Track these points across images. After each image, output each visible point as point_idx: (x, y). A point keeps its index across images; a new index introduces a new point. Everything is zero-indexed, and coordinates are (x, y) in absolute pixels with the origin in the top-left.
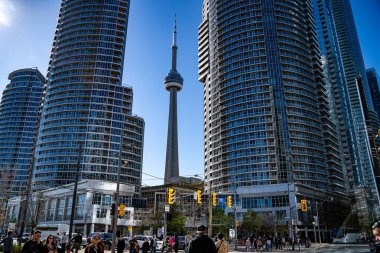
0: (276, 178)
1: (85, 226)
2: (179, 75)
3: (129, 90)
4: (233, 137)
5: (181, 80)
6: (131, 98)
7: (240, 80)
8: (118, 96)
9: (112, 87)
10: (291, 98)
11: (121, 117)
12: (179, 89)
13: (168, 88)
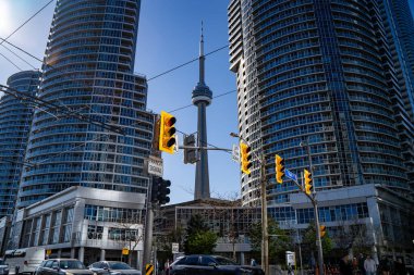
0: (340, 183)
1: (73, 252)
2: (207, 89)
3: (142, 80)
4: (278, 134)
5: (209, 94)
6: (144, 89)
7: (284, 61)
8: (127, 86)
9: (120, 76)
10: (353, 80)
11: (131, 113)
12: (208, 103)
13: (196, 103)
